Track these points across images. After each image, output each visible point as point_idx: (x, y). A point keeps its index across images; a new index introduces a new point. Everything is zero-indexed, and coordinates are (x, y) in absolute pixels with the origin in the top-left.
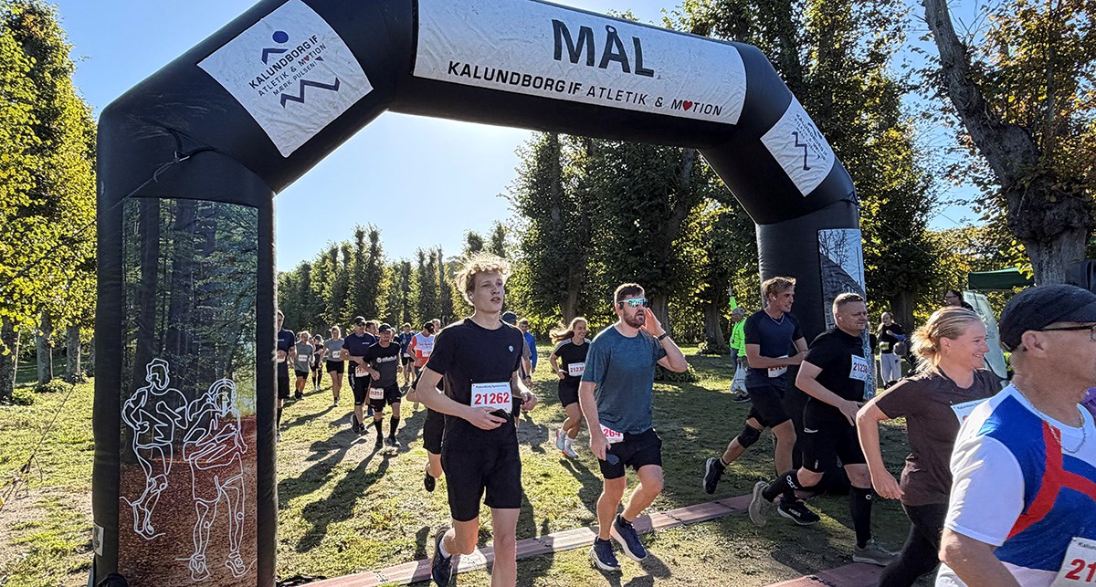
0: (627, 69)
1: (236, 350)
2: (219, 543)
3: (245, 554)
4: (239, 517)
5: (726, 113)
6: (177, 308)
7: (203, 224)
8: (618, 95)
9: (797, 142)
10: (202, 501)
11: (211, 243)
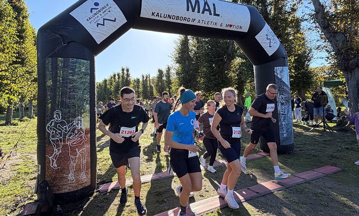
0: (211, 14)
1: (83, 107)
2: (78, 170)
3: (87, 173)
4: (84, 162)
5: (244, 28)
6: (64, 93)
7: (71, 66)
8: (208, 23)
9: (267, 38)
10: (72, 157)
11: (74, 72)
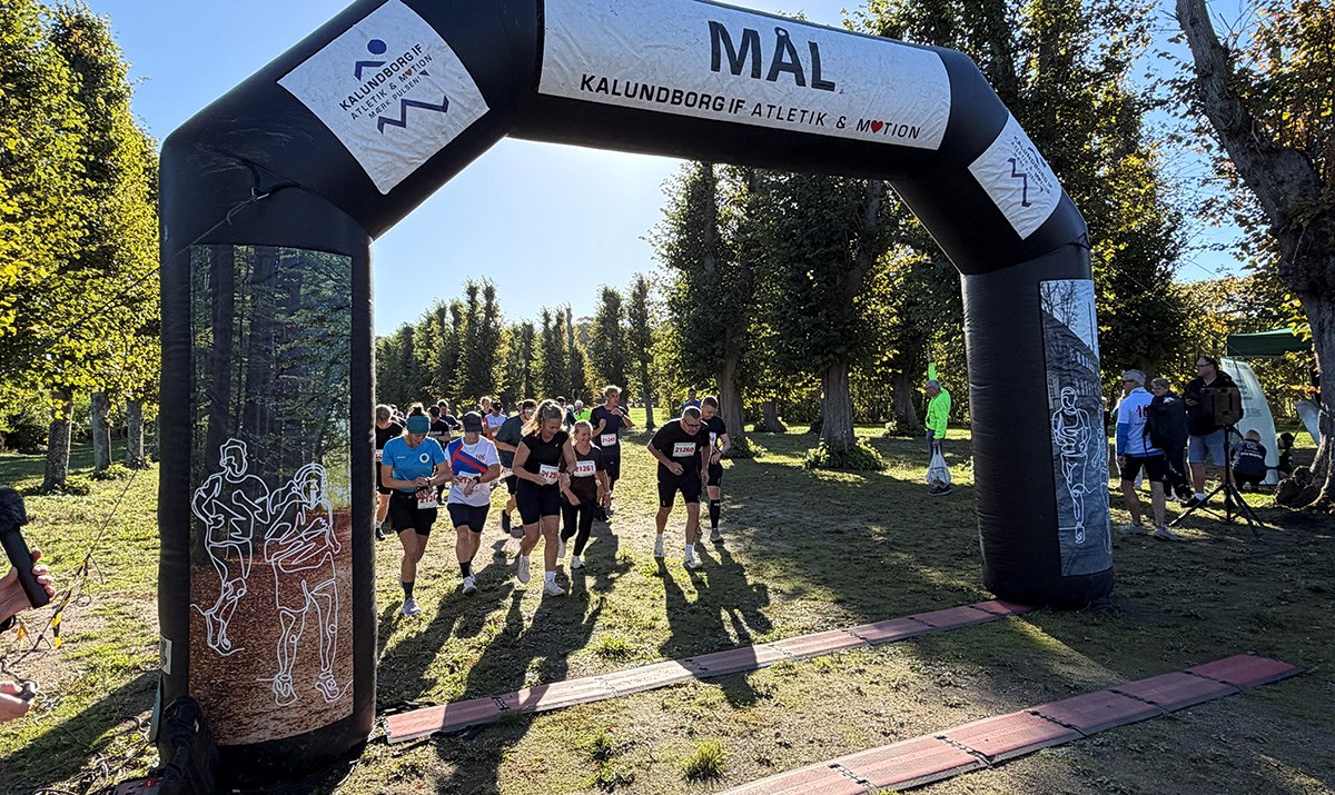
0: (801, 82)
1: (326, 429)
2: (309, 661)
3: (339, 674)
4: (331, 630)
5: (925, 135)
6: (255, 379)
7: (284, 276)
8: (790, 114)
9: (1014, 170)
10: (287, 611)
11: (295, 299)
